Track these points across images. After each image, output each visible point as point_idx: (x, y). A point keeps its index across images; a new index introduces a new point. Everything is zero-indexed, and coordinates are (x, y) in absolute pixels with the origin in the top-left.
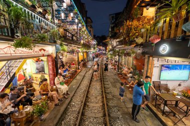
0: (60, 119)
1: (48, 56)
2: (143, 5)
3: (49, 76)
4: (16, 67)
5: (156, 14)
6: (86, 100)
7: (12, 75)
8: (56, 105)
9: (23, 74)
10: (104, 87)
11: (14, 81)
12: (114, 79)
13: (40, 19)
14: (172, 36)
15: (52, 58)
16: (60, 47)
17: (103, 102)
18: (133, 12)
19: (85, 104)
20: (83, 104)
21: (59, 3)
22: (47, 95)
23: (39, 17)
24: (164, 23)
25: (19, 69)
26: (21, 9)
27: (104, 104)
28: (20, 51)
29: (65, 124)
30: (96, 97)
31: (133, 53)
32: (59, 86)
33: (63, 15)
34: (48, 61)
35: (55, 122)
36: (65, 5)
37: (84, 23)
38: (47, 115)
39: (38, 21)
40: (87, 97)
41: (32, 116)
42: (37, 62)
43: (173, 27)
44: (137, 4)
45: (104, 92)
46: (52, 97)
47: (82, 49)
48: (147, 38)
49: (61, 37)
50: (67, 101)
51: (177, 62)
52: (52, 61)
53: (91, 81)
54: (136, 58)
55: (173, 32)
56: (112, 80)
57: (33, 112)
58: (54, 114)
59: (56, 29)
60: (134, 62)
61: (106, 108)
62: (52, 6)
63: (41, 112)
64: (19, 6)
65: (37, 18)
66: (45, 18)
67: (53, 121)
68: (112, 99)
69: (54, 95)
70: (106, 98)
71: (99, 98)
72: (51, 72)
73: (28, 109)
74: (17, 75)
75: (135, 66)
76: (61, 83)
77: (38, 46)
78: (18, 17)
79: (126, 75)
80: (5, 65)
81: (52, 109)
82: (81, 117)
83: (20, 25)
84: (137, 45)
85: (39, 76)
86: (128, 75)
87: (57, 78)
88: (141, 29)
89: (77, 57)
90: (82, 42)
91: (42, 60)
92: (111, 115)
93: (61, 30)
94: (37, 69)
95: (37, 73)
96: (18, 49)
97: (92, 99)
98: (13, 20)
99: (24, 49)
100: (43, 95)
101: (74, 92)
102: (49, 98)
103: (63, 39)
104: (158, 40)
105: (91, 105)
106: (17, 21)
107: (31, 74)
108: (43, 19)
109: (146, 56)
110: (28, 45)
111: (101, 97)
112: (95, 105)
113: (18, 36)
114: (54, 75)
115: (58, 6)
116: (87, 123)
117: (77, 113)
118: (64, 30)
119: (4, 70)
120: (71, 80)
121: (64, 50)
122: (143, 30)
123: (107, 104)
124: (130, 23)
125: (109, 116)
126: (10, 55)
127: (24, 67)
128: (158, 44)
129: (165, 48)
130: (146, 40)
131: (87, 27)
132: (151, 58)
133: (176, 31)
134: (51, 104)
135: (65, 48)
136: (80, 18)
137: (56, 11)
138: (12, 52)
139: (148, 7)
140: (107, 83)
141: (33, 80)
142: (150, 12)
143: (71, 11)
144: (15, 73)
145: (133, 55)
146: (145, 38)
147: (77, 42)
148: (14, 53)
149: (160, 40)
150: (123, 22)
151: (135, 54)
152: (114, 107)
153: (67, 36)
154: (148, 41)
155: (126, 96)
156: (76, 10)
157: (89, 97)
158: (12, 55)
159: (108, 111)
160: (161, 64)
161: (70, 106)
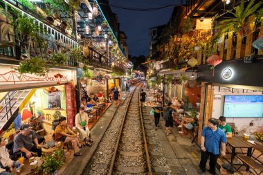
1: (66, 84)
2: (196, 15)
3: (67, 112)
4: (20, 99)
5: (214, 27)
6: (119, 147)
7: (13, 111)
8: (75, 155)
9: (29, 110)
10: (145, 128)
11: (16, 120)
13: (56, 33)
14: (238, 56)
15: (72, 86)
16: (83, 72)
17: (143, 149)
18: (183, 24)
19: (118, 153)
20: (115, 153)
21: (82, 14)
23: (55, 31)
24: (225, 38)
25: (24, 103)
26: (32, 20)
27: (145, 153)
28: (28, 78)
30: (133, 143)
31: (184, 79)
33: (87, 29)
34: (65, 91)
36: (90, 15)
37: (115, 40)
38: (62, 170)
39: (54, 36)
40: (120, 142)
41: (41, 172)
42: (50, 92)
43: (239, 44)
44: (188, 14)
45: (144, 135)
46: (70, 142)
47: (113, 74)
48: (202, 58)
49: (84, 58)
50: (92, 150)
51: (245, 91)
52: (72, 91)
53: (126, 119)
54: (188, 86)
55: (238, 51)
57: (42, 167)
58: (73, 169)
59: (78, 47)
60: (186, 92)
61: (148, 160)
62: (73, 17)
63: (53, 167)
64: (30, 16)
65: (53, 33)
68: (157, 146)
69: (73, 141)
70: (148, 143)
71: (138, 143)
72: (70, 107)
73: (36, 162)
74: (21, 112)
75: (187, 98)
77: (53, 71)
78: (27, 30)
80: (4, 98)
81: (70, 161)
82: (112, 173)
83: (30, 41)
84: (190, 68)
85: (53, 112)
86: (178, 111)
87: (77, 115)
88: (194, 47)
89: (105, 85)
90: (113, 64)
91: (57, 90)
92: (156, 170)
93: (85, 49)
94: (50, 103)
95: (49, 108)
96: (24, 74)
97: (128, 145)
98: (19, 35)
99: (33, 75)
101: (101, 136)
102: (65, 145)
103: (87, 61)
104: (219, 62)
105: (126, 154)
106: (26, 36)
107: (40, 110)
108: (61, 34)
109: (203, 84)
110: (39, 69)
111: (140, 142)
112: (132, 154)
113: (25, 57)
114: (74, 110)
115: (82, 17)
117: (106, 168)
118: (89, 48)
119: (3, 104)
120: (98, 117)
121: (88, 76)
122: (197, 49)
123: (149, 153)
124: (179, 40)
125: (153, 171)
126: (13, 83)
127: (32, 99)
128: (220, 67)
129: (229, 73)
130: (202, 62)
131: (119, 44)
132: (209, 86)
133: (243, 49)
134: (68, 153)
135: (91, 72)
136: (111, 32)
137: (78, 23)
138: (17, 79)
139: (202, 18)
140: (148, 122)
141: (43, 118)
142: (205, 24)
143: (98, 23)
144: (18, 110)
145: (185, 82)
146: (200, 58)
147: (105, 65)
148: (18, 80)
149: (221, 61)
150: (169, 37)
151: (187, 81)
152: (159, 157)
153: (92, 56)
154: (204, 63)
155: (176, 141)
156: (105, 22)
157: (123, 142)
158: (16, 83)
159: (152, 163)
160: (224, 94)
161: (96, 156)
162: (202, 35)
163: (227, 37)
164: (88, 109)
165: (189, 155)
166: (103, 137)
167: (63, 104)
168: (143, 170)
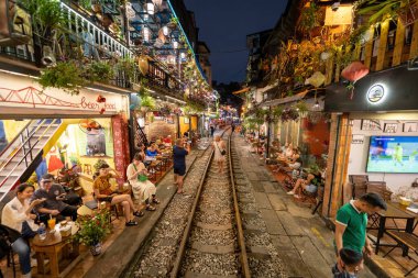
0: (136, 253)
1: (114, 116)
3: (115, 162)
4: (44, 138)
5: (356, 20)
6: (194, 216)
7: (35, 155)
9: (59, 157)
10: (236, 191)
11: (39, 168)
12: (257, 174)
13: (97, 32)
14: (396, 61)
15: (122, 121)
16: (139, 98)
17: (233, 221)
19: (193, 225)
20: (188, 224)
21: (137, 5)
22: (109, 200)
23: (95, 27)
24: (375, 33)
25: (51, 144)
27: (236, 226)
28: (54, 101)
29: (148, 265)
31: (303, 109)
32: (135, 184)
33: (146, 33)
34: (113, 128)
35: (126, 260)
36: (151, 8)
37: (191, 51)
38: (108, 244)
40: (197, 209)
41: (76, 243)
42: (89, 129)
43: (399, 40)
45: (235, 200)
47: (188, 107)
48: (334, 71)
49: (140, 77)
50: (153, 218)
52: (123, 128)
53: (206, 177)
54: (309, 126)
55: (397, 51)
56: (253, 176)
57: (77, 234)
58: (124, 244)
59: (132, 58)
60: (305, 137)
61: (241, 235)
62: (123, 11)
63: (95, 237)
65: (91, 32)
66: (107, 31)
67: (121, 259)
68: (255, 216)
69: (125, 202)
70: (241, 213)
71: (226, 212)
72: (119, 153)
73: (68, 227)
74: (47, 157)
75: (307, 145)
76: (140, 178)
78: (51, 17)
79: (286, 165)
80: (21, 133)
81: (119, 232)
82: (184, 252)
83: (55, 37)
84: (313, 93)
85: (94, 161)
86: (292, 165)
88: (320, 54)
89: (175, 126)
90: (187, 91)
91: (100, 127)
92: (254, 250)
93: (143, 61)
94: (90, 147)
95: (88, 155)
97: (209, 214)
98: (39, 26)
100: (101, 200)
101: (168, 199)
102: (113, 208)
103: (145, 81)
104: (363, 74)
105: (206, 227)
106: (49, 29)
107: (75, 157)
108: (104, 34)
109: (334, 115)
111: (229, 211)
112: (216, 226)
113: (49, 61)
114: (126, 159)
115: (137, 13)
116: (197, 265)
117: (175, 243)
118: (149, 62)
120: (163, 173)
121: (147, 105)
122: (325, 56)
123: (243, 226)
125: (248, 251)
126: (32, 106)
127: (62, 140)
128: (363, 85)
129: (379, 92)
130: (333, 80)
131: (197, 58)
132: (345, 121)
134: (116, 222)
136: (184, 37)
137: (132, 24)
138: (37, 100)
139: (336, 5)
140: (242, 182)
141: (80, 170)
142: (340, 17)
143: (164, 22)
144: (42, 153)
145: (303, 115)
146: (330, 73)
147: (176, 91)
148: (40, 102)
149: (366, 73)
150: (279, 44)
151: (307, 113)
152: (258, 232)
153: (153, 76)
154: (337, 80)
155: (287, 210)
156: (175, 19)
157: (202, 209)
158: (37, 106)
159: (246, 240)
160: (369, 135)
161: (160, 228)
162: (335, 38)
163: (378, 31)
164: (148, 158)
165: (307, 231)
166: (170, 201)
167: (110, 150)
168: (232, 250)
